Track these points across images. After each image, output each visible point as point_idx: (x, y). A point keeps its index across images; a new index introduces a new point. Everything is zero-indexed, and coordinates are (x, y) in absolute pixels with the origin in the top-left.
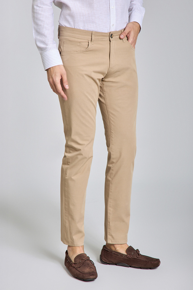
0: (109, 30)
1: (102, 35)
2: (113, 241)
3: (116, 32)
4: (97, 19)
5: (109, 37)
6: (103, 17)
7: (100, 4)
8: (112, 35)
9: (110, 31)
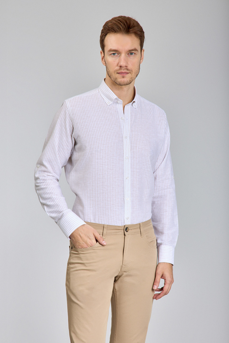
0: (123, 223)
1: (116, 228)
3: (132, 226)
4: (109, 210)
5: (124, 231)
6: (115, 209)
7: (112, 195)
8: (128, 229)
9: (125, 225)
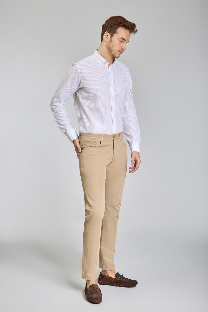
0: (112, 133)
2: (106, 268)
3: (116, 134)
6: (108, 125)
8: (114, 136)
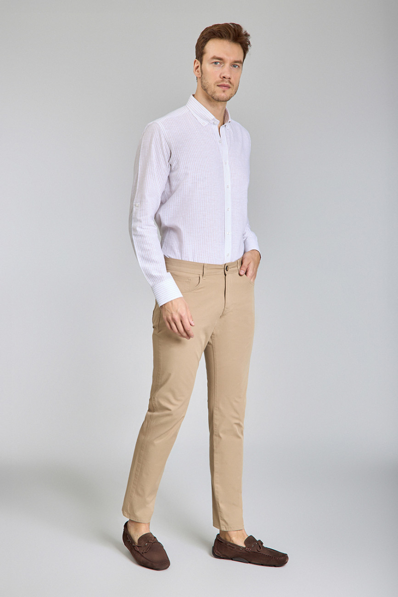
0: (224, 261)
1: (215, 267)
2: (227, 527)
5: (224, 270)
6: (217, 245)
7: (213, 229)
8: (228, 267)
